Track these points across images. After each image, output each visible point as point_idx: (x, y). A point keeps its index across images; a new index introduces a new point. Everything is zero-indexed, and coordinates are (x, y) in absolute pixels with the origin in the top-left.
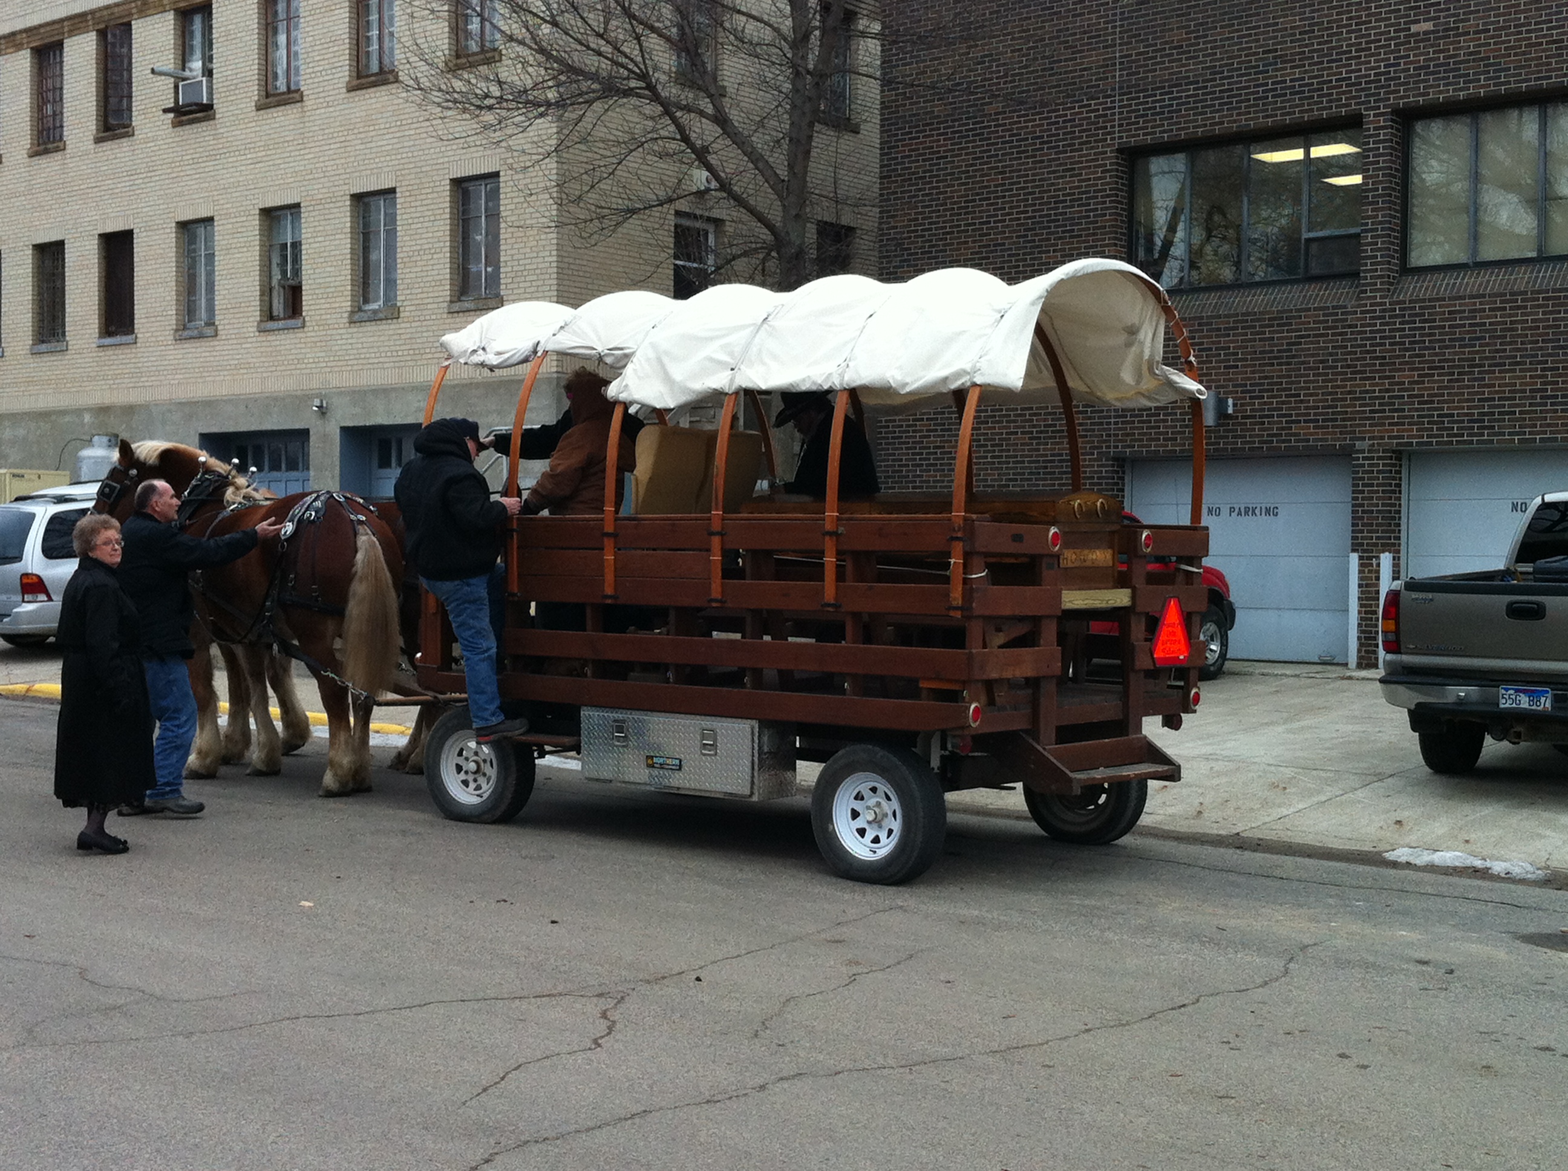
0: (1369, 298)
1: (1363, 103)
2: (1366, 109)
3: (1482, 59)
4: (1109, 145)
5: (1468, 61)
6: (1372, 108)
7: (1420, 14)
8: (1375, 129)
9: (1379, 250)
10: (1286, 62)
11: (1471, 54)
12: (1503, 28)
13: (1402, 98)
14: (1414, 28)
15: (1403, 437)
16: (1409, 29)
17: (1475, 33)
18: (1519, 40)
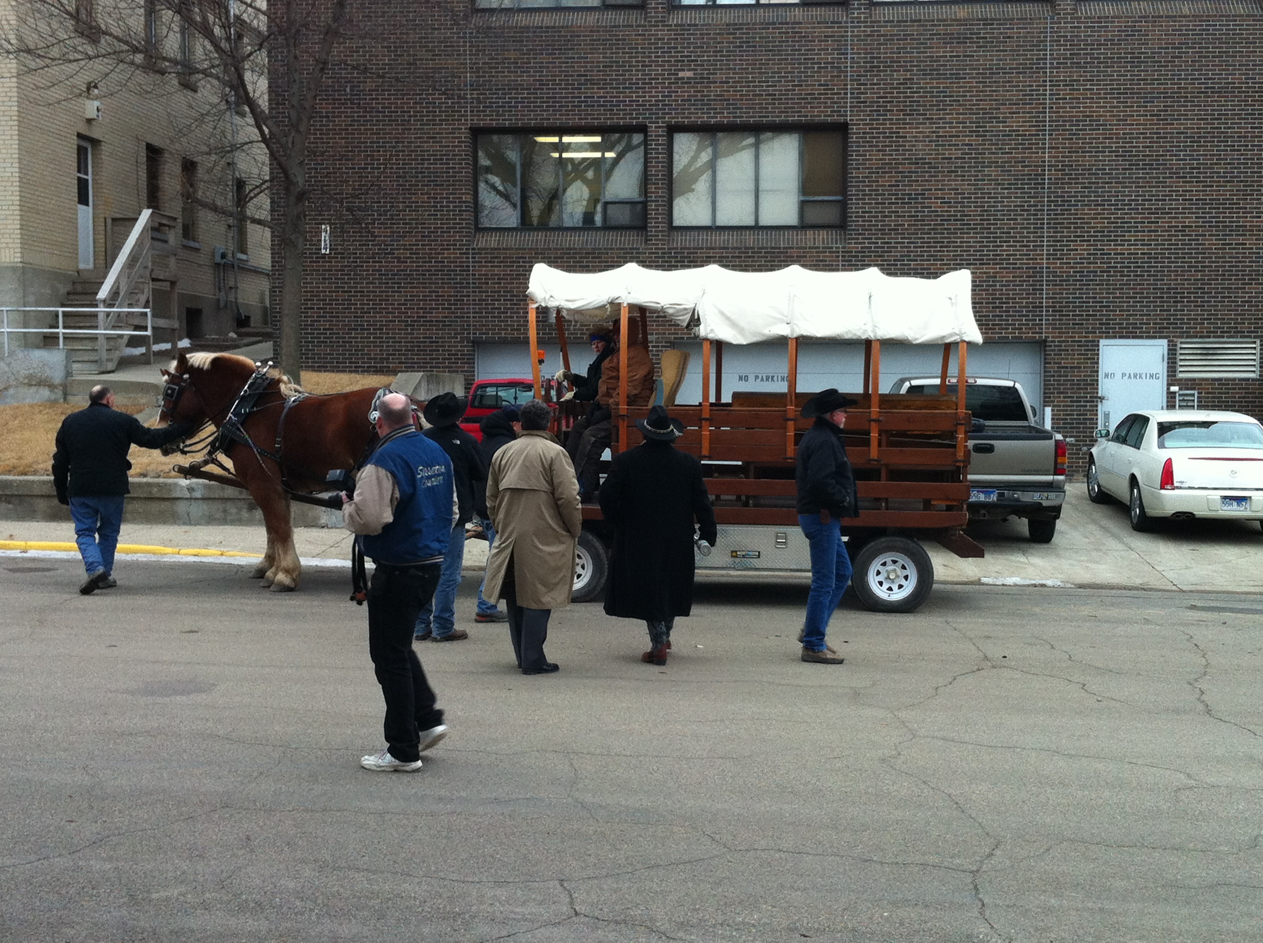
0: (654, 244)
1: (647, 118)
2: (650, 123)
3: (725, 100)
4: (463, 124)
5: (716, 100)
6: (654, 123)
7: (684, 65)
8: (656, 136)
9: (660, 214)
10: (594, 84)
11: (718, 96)
12: (738, 82)
13: (673, 118)
14: (681, 74)
15: (677, 334)
16: (677, 74)
17: (721, 82)
18: (748, 91)
